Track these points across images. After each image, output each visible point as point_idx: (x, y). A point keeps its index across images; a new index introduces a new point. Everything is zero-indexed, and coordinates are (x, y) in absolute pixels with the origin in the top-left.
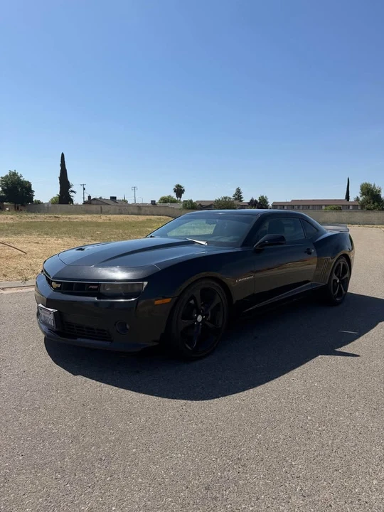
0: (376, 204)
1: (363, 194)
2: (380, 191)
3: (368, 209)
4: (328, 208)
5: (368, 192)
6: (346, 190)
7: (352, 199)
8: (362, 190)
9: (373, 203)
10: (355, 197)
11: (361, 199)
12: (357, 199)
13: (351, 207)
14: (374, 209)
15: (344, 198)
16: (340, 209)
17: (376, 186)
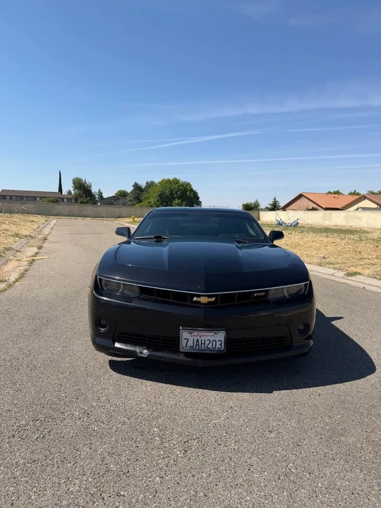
0: (88, 198)
1: (76, 188)
2: (90, 186)
3: (81, 203)
4: (45, 200)
5: (80, 186)
6: (58, 182)
7: (65, 192)
8: (74, 183)
9: (86, 197)
10: (68, 190)
11: (73, 192)
12: (70, 193)
13: (65, 200)
14: (87, 202)
15: (57, 191)
16: (57, 201)
17: (87, 181)
